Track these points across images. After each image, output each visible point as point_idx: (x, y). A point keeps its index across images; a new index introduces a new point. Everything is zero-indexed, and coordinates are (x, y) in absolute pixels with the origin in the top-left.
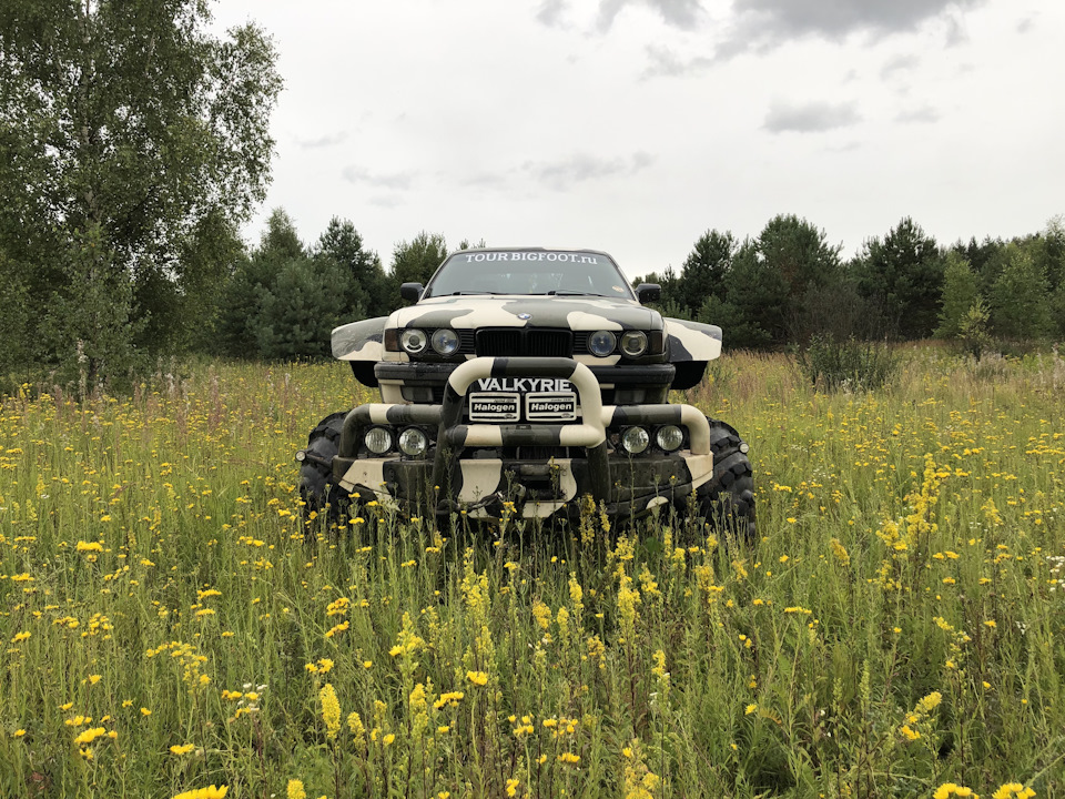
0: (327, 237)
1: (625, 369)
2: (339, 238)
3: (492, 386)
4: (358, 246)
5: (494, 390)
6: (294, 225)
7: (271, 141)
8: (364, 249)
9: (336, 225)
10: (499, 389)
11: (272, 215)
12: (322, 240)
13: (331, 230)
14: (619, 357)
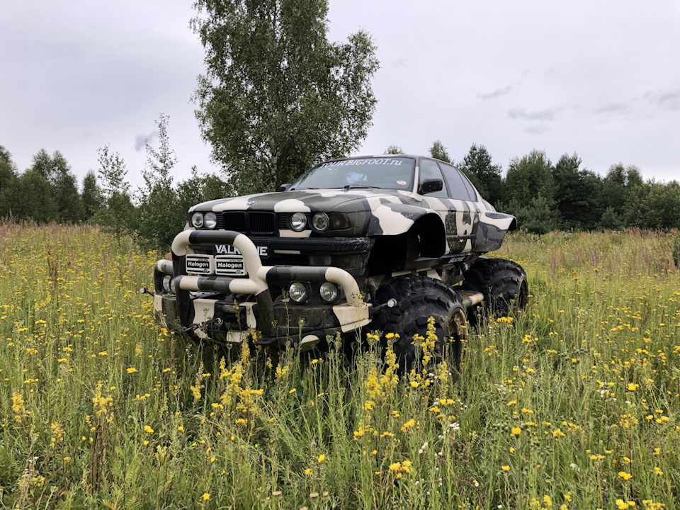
0: (469, 157)
1: (315, 240)
2: (476, 157)
3: (222, 250)
4: (489, 162)
5: (224, 253)
6: (446, 151)
7: (375, 101)
8: (492, 164)
9: (474, 149)
10: (226, 252)
11: (433, 146)
12: (465, 159)
13: (471, 153)
14: (310, 232)
